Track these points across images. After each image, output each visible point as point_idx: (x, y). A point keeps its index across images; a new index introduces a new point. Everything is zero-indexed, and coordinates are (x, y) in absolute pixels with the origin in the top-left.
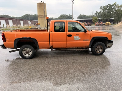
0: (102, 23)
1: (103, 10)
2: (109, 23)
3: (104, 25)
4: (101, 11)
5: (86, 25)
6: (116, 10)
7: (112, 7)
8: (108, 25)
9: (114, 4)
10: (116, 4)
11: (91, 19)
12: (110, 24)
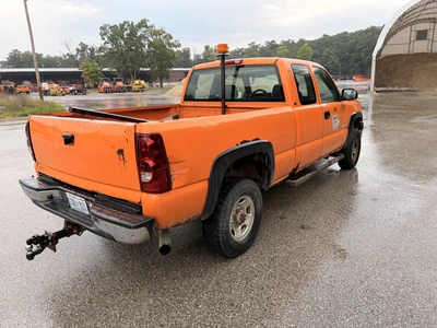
0: (120, 84)
1: (112, 39)
2: (143, 82)
3: (129, 89)
4: (106, 43)
5: (68, 94)
6: (151, 44)
7: (139, 34)
8: (142, 89)
9: (143, 24)
10: (148, 24)
11: (76, 70)
12: (146, 85)
